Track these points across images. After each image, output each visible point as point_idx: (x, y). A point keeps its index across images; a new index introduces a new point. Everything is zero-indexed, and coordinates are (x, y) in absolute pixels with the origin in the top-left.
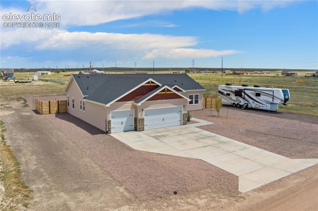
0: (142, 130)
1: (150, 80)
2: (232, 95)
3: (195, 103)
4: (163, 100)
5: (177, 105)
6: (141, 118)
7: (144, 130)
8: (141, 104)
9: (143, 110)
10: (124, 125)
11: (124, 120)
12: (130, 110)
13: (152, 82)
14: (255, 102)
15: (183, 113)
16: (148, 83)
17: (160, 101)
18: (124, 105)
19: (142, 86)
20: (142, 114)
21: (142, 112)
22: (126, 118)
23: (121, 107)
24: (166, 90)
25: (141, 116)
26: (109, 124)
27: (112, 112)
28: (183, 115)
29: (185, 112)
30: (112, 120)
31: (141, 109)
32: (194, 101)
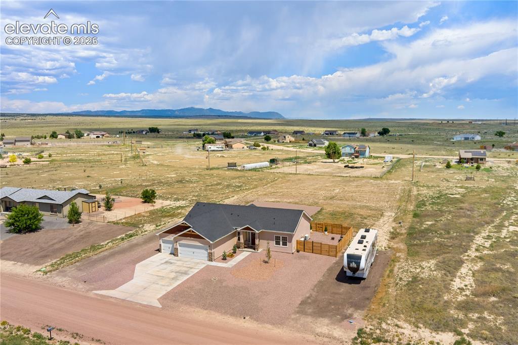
0: (176, 256)
3: (282, 245)
5: (202, 244)
7: (178, 257)
10: (170, 249)
12: (172, 240)
13: (186, 224)
15: (208, 251)
16: (183, 224)
17: (189, 238)
18: (169, 236)
21: (177, 244)
22: (171, 245)
24: (191, 231)
26: (160, 246)
27: (162, 239)
28: (209, 253)
29: (210, 251)
30: (162, 244)
31: (176, 241)
32: (281, 243)
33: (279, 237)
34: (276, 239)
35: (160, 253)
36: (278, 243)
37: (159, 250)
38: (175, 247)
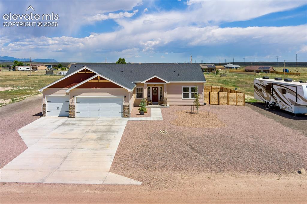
0: (72, 117)
1: (85, 68)
2: (263, 91)
3: (192, 97)
4: (98, 89)
5: (115, 95)
6: (72, 105)
7: (75, 117)
8: (70, 91)
9: (74, 97)
10: (60, 110)
11: (61, 105)
12: (65, 96)
13: (87, 70)
14: (282, 101)
15: (123, 104)
16: (83, 71)
17: (94, 89)
18: (58, 91)
19: (76, 74)
20: (73, 101)
21: (73, 99)
22: (63, 104)
23: (56, 93)
24: (99, 78)
25: (72, 102)
26: (44, 107)
27: (47, 97)
28: (124, 106)
29: (126, 103)
30: (47, 105)
31: (72, 95)
32: (190, 95)
33: (188, 88)
34: (184, 91)
35: (43, 118)
36: (186, 96)
37: (41, 114)
38: (70, 104)
